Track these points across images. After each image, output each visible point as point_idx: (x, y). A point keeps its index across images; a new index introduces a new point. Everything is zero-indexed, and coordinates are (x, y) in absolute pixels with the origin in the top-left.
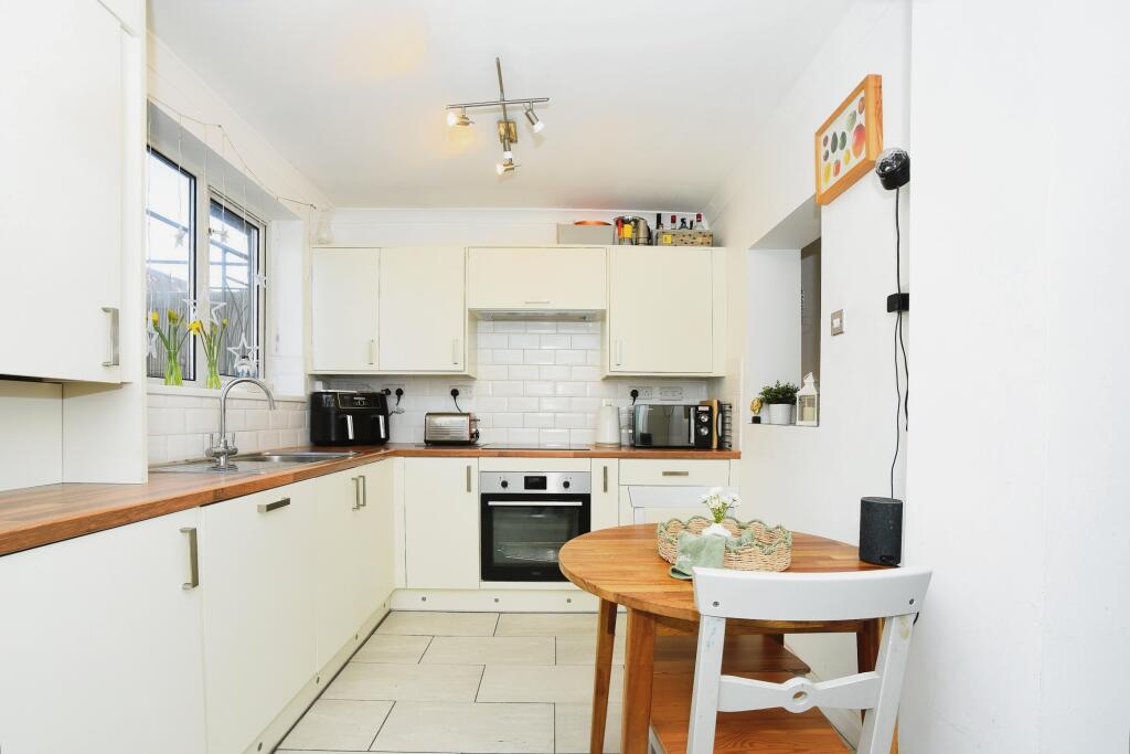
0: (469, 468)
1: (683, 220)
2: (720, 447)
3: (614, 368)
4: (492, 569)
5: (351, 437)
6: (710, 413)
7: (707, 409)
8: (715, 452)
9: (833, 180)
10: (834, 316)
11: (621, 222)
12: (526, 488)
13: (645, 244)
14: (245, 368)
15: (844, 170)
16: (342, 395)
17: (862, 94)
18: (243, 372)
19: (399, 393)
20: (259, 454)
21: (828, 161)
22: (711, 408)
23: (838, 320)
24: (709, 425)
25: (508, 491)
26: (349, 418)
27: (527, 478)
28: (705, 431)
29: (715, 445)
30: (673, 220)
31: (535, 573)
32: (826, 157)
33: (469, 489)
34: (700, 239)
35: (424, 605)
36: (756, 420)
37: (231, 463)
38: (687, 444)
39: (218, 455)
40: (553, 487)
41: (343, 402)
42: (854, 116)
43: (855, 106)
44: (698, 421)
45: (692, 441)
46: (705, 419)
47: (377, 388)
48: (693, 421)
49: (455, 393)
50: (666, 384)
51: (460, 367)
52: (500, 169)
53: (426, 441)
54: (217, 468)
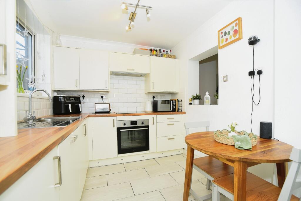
0: (114, 120)
1: (167, 51)
2: (178, 111)
3: (152, 90)
4: (121, 151)
5: (70, 111)
6: (175, 102)
7: (175, 101)
8: (177, 112)
9: (225, 43)
10: (224, 77)
11: (151, 50)
12: (131, 125)
13: (159, 56)
14: (32, 86)
15: (229, 41)
16: (66, 97)
17: (237, 22)
18: (31, 87)
19: (83, 97)
20: (40, 119)
21: (223, 38)
22: (176, 101)
23: (226, 78)
24: (175, 105)
25: (126, 126)
26: (70, 105)
27: (131, 122)
28: (174, 107)
29: (177, 110)
30: (164, 51)
31: (134, 150)
32: (222, 37)
33: (114, 126)
34: (173, 57)
35: (99, 165)
36: (191, 104)
37: (34, 123)
38: (170, 111)
39: (29, 119)
40: (139, 124)
41: (67, 99)
42: (233, 27)
43: (234, 24)
44: (173, 104)
45: (172, 110)
46: (174, 104)
47: (76, 95)
48: (172, 105)
49: (102, 97)
50: (162, 95)
51: (107, 89)
52: (127, 28)
53: (95, 112)
54: (29, 126)
